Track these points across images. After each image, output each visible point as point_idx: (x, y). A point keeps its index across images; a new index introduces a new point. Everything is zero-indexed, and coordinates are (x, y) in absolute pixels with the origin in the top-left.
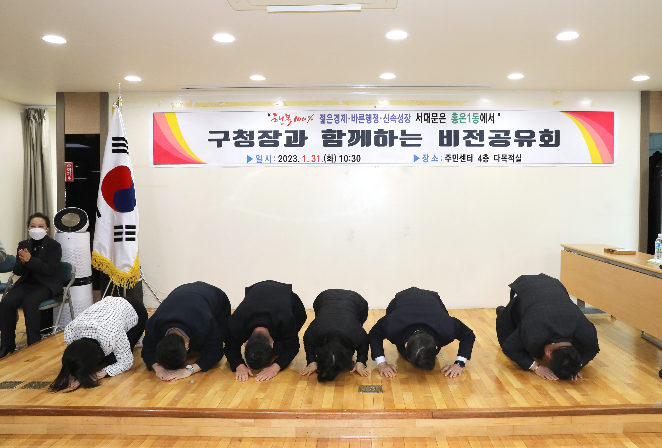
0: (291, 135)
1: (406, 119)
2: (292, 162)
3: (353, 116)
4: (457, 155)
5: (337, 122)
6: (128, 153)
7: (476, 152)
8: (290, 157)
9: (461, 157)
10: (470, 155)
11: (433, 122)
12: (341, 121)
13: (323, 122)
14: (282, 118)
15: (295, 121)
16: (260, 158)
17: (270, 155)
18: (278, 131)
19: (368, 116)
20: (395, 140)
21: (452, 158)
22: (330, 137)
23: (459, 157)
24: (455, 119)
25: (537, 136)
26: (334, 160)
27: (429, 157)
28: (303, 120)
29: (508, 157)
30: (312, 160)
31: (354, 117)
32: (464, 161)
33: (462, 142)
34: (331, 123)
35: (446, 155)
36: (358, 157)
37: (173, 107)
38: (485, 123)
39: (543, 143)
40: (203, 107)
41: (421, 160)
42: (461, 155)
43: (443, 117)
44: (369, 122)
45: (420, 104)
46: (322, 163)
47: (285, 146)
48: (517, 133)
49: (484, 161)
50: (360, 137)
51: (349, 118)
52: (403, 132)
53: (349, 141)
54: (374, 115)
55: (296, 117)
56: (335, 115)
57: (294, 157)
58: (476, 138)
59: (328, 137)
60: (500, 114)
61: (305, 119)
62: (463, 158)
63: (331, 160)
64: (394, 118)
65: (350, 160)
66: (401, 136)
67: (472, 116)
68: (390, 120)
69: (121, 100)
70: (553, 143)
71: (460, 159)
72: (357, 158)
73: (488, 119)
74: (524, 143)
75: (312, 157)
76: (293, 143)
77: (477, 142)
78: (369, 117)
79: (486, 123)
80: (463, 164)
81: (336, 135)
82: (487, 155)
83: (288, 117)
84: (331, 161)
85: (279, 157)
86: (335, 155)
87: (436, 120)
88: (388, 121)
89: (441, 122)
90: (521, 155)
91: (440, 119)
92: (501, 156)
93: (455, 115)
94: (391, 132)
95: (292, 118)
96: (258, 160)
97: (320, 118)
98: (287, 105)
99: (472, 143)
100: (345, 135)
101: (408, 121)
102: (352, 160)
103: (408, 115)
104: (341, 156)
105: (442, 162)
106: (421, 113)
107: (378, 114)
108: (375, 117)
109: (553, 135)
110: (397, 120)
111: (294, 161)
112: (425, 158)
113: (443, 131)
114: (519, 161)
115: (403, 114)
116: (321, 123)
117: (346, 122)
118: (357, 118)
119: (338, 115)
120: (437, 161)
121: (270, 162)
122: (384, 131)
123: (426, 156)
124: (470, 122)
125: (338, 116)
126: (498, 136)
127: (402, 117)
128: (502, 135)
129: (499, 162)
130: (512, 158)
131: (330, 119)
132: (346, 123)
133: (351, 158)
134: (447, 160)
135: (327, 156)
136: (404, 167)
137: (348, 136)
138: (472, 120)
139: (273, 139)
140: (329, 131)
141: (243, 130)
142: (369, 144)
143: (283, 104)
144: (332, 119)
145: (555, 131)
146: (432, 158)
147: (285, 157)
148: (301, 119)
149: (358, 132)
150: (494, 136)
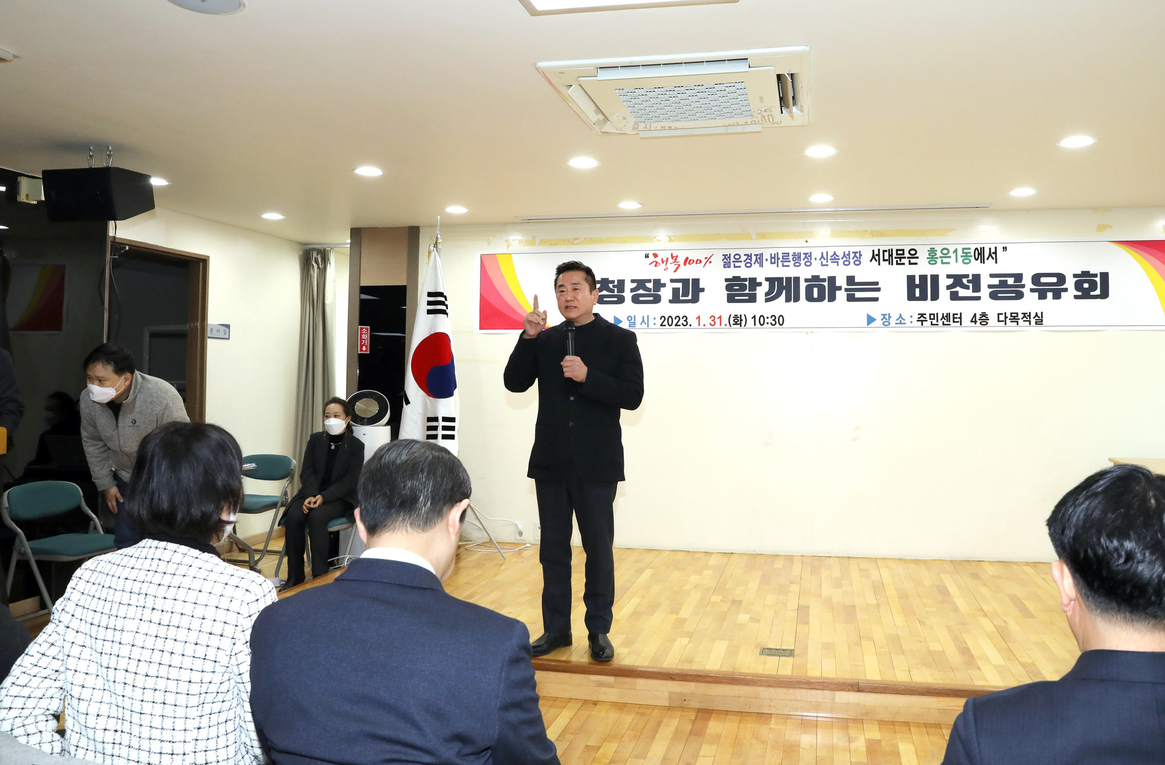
0: (679, 285)
1: (855, 259)
2: (680, 325)
3: (773, 256)
4: (937, 314)
5: (748, 265)
6: (447, 314)
7: (967, 309)
8: (678, 319)
9: (943, 317)
10: (957, 314)
11: (897, 264)
12: (755, 263)
13: (727, 265)
14: (666, 260)
15: (685, 264)
16: (633, 321)
17: (648, 316)
18: (660, 280)
19: (796, 255)
20: (837, 292)
21: (928, 318)
22: (738, 288)
23: (940, 316)
24: (932, 259)
25: (1070, 283)
26: (743, 323)
27: (891, 317)
28: (696, 263)
29: (1021, 316)
30: (710, 324)
31: (774, 258)
32: (948, 323)
33: (944, 293)
34: (740, 267)
35: (919, 314)
36: (781, 318)
37: (508, 246)
38: (981, 262)
39: (1080, 294)
40: (550, 245)
41: (878, 322)
42: (943, 314)
43: (913, 255)
44: (796, 264)
45: (877, 236)
46: (726, 327)
47: (671, 301)
48: (1036, 278)
49: (980, 323)
50: (784, 288)
51: (767, 260)
52: (851, 280)
53: (767, 294)
54: (805, 254)
55: (687, 258)
56: (745, 255)
57: (683, 318)
58: (967, 288)
59: (734, 288)
60: (1006, 247)
61: (701, 262)
62: (946, 318)
63: (739, 322)
64: (837, 257)
65: (768, 323)
66: (848, 285)
67: (960, 253)
68: (830, 261)
69: (440, 241)
70: (1098, 292)
71: (941, 320)
72: (778, 320)
73: (986, 256)
74: (1048, 293)
75: (710, 318)
76: (681, 298)
77: (969, 293)
78: (797, 257)
79: (984, 263)
80: (946, 328)
81: (746, 285)
82: (985, 313)
83: (675, 258)
84: (739, 324)
85: (661, 319)
86: (745, 315)
87: (902, 259)
88: (827, 263)
89: (910, 263)
90: (1042, 313)
91: (908, 258)
92: (1008, 315)
93: (932, 251)
94: (832, 280)
95: (681, 260)
96: (629, 323)
97: (723, 260)
98: (674, 241)
99: (960, 295)
100: (760, 284)
101: (857, 263)
102: (771, 323)
103: (857, 252)
104: (754, 317)
105: (911, 325)
106: (879, 250)
107: (811, 253)
108: (806, 257)
109: (1098, 279)
110: (841, 262)
111: (683, 324)
112: (884, 320)
113: (914, 276)
114: (1039, 322)
115: (849, 252)
116: (724, 267)
117: (761, 265)
118: (778, 259)
120: (905, 323)
121: (648, 327)
122: (821, 277)
123: (887, 317)
124: (957, 262)
125: (750, 256)
126: (1003, 284)
127: (848, 257)
128: (1011, 281)
129: (1006, 324)
130: (1028, 317)
131: (737, 260)
132: (762, 267)
133: (770, 320)
134: (921, 322)
135: (733, 317)
136: (851, 333)
137: (766, 286)
138: (960, 259)
139: (652, 292)
140: (736, 278)
141: (609, 279)
142: (797, 299)
143: (668, 239)
144: (741, 262)
145: (1101, 273)
146: (897, 320)
147: (670, 319)
148: (694, 261)
149: (780, 280)
150: (998, 283)
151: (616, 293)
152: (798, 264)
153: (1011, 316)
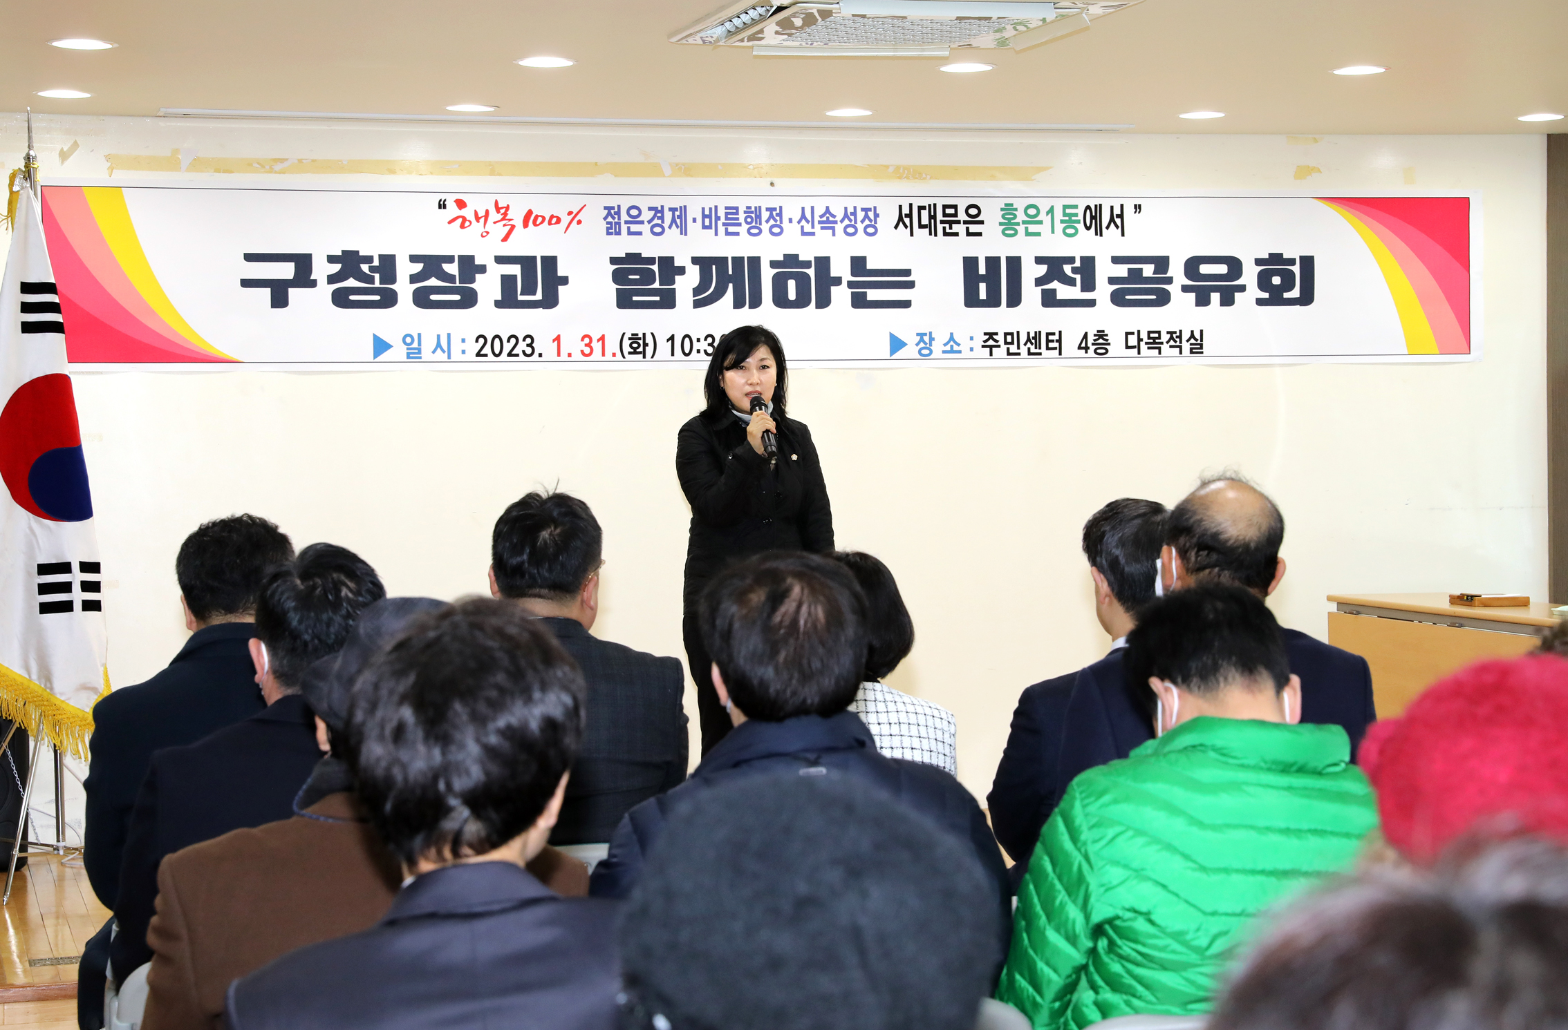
0: (515, 270)
1: (867, 222)
2: (517, 355)
3: (707, 212)
4: (1018, 332)
5: (657, 231)
7: (1072, 324)
8: (513, 341)
9: (1028, 340)
10: (1053, 334)
11: (945, 234)
12: (670, 227)
13: (613, 229)
14: (484, 214)
15: (526, 225)
16: (415, 345)
17: (449, 335)
18: (472, 258)
19: (752, 212)
20: (834, 289)
21: (1001, 342)
22: (638, 277)
23: (1023, 339)
24: (1009, 226)
25: (1250, 275)
26: (649, 350)
27: (933, 339)
28: (550, 223)
29: (1165, 337)
30: (582, 352)
31: (709, 217)
32: (1037, 351)
33: (1031, 293)
34: (640, 233)
35: (985, 334)
37: (113, 170)
38: (1096, 234)
39: (1266, 295)
40: (217, 171)
41: (911, 350)
42: (1028, 333)
43: (974, 217)
44: (753, 231)
45: (907, 178)
46: (614, 359)
47: (498, 304)
48: (1192, 266)
49: (1095, 351)
50: (730, 279)
51: (694, 220)
52: (858, 264)
53: (696, 291)
54: (770, 210)
55: (530, 212)
56: (650, 209)
57: (524, 340)
58: (1071, 282)
59: (631, 277)
60: (1140, 205)
61: (559, 221)
62: (1033, 341)
63: (641, 349)
64: (831, 219)
65: (698, 351)
66: (853, 274)
67: (1058, 215)
68: (817, 226)
70: (1295, 293)
71: (1025, 344)
73: (1105, 223)
74: (1212, 294)
75: (582, 340)
76: (520, 298)
77: (1074, 292)
78: (753, 215)
79: (1101, 235)
80: (1034, 361)
81: (653, 271)
82: (1103, 331)
83: (504, 211)
84: (640, 353)
85: (477, 341)
86: (652, 334)
87: (953, 225)
88: (812, 231)
90: (1202, 331)
91: (965, 222)
92: (1144, 336)
93: (1009, 210)
94: (823, 264)
95: (517, 216)
96: (408, 349)
97: (605, 218)
98: (500, 175)
99: (1059, 297)
100: (681, 270)
101: (871, 230)
102: (705, 351)
103: (870, 210)
104: (672, 338)
105: (972, 355)
106: (911, 205)
107: (781, 207)
108: (771, 216)
109: (1296, 269)
110: (839, 228)
111: (524, 352)
112: (922, 345)
113: (976, 260)
114: (1197, 348)
115: (855, 208)
116: (608, 233)
117: (684, 232)
118: (718, 218)
119: (660, 209)
120: (960, 352)
121: (449, 357)
122: (801, 259)
123: (926, 339)
124: (1053, 232)
125: (659, 212)
126: (1135, 275)
127: (852, 218)
128: (1148, 270)
129: (1139, 353)
130: (1178, 340)
131: (635, 220)
132: (686, 234)
133: (703, 345)
134: (989, 349)
135: (630, 339)
136: (861, 371)
137: (693, 276)
138: (1059, 227)
139: (458, 284)
140: (633, 258)
141: (358, 252)
142: (756, 302)
143: (488, 169)
144: (642, 222)
145: (1301, 257)
146: (945, 345)
147: (497, 341)
148: (544, 218)
149: (721, 262)
150: (1125, 274)
151: (377, 284)
152: (755, 231)
153: (1149, 338)
